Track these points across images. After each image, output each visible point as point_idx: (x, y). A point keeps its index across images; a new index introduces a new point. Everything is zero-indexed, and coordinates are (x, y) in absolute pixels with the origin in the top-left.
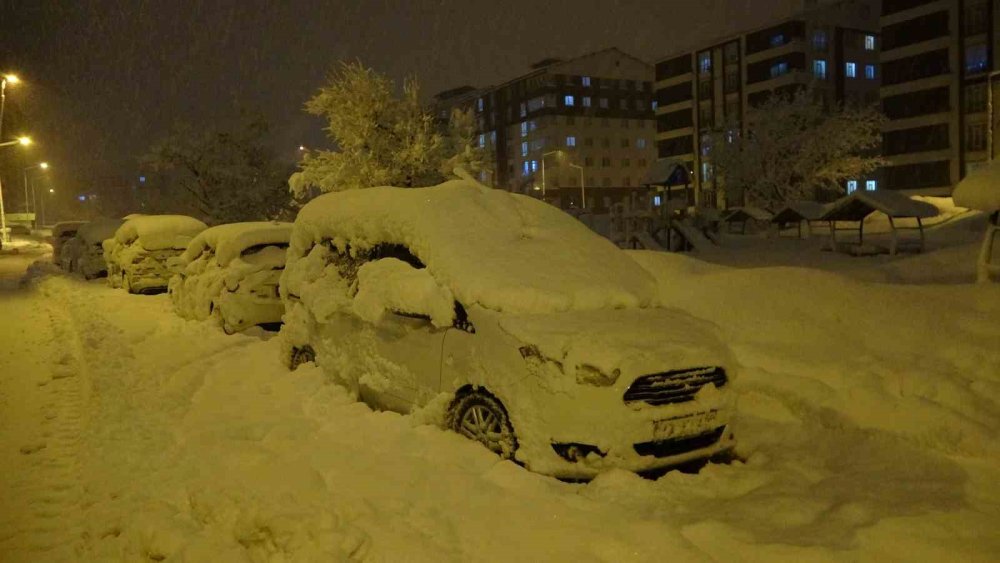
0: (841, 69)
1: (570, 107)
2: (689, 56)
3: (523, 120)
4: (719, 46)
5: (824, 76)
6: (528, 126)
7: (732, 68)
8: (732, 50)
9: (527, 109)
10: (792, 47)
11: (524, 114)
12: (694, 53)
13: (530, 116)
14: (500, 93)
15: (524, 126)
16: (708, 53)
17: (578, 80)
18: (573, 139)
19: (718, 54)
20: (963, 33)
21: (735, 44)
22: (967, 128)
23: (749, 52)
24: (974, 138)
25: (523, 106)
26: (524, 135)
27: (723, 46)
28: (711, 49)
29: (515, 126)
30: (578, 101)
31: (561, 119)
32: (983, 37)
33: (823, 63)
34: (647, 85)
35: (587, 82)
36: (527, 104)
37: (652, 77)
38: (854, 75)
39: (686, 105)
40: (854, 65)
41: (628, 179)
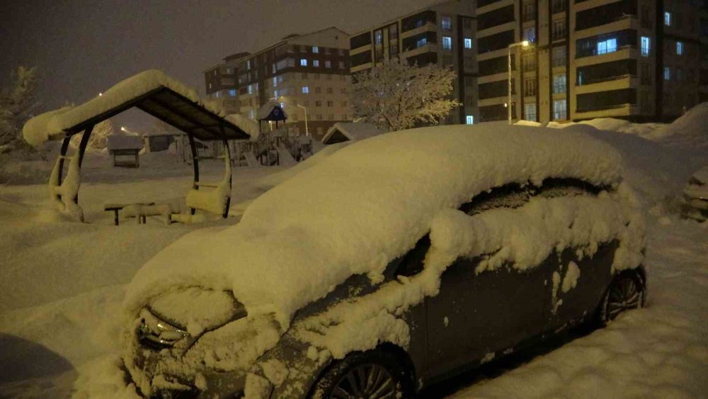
0: (461, 43)
1: (304, 67)
2: (370, 32)
3: (274, 76)
4: (385, 27)
5: (450, 47)
6: (278, 79)
7: (394, 41)
8: (393, 29)
9: (276, 68)
10: (427, 27)
11: (274, 72)
12: (372, 31)
13: (279, 73)
14: (259, 56)
15: (275, 79)
16: (380, 32)
17: (309, 49)
18: (307, 88)
19: (386, 31)
20: (523, 20)
21: (395, 25)
22: (525, 82)
23: (403, 31)
24: (529, 88)
25: (274, 66)
26: (275, 86)
27: (388, 26)
28: (382, 29)
29: (269, 80)
30: (310, 63)
31: (299, 75)
32: (533, 22)
33: (449, 39)
34: (346, 52)
35: (316, 50)
36: (276, 66)
37: (348, 46)
38: (470, 47)
39: (369, 65)
40: (470, 40)
41: (333, 115)
